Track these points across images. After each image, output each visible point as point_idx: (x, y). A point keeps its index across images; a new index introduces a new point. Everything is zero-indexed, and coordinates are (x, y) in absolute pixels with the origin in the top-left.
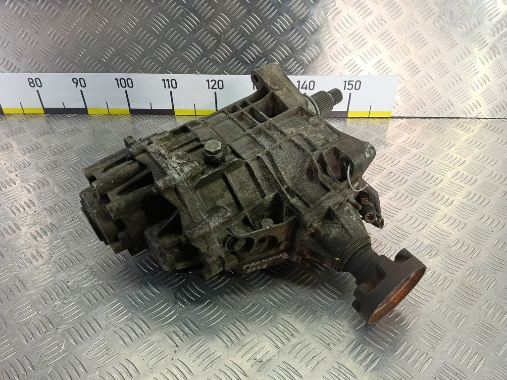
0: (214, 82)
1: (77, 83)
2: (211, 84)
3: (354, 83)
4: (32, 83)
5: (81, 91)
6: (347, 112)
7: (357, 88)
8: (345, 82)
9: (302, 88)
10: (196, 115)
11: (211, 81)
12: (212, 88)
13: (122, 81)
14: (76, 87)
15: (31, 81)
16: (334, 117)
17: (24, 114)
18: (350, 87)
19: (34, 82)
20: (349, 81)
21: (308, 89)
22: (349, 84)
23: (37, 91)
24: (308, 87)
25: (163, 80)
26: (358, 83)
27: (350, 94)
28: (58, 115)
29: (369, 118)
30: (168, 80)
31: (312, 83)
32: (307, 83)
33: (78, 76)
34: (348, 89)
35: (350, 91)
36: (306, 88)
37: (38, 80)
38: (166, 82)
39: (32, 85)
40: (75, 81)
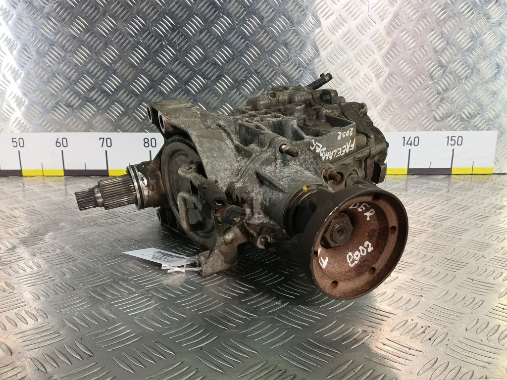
3: (456, 139)
4: (147, 143)
6: (450, 169)
7: (460, 143)
8: (448, 137)
9: (407, 144)
15: (146, 140)
18: (453, 142)
19: (150, 142)
20: (452, 137)
21: (413, 145)
22: (452, 140)
23: (150, 151)
24: (413, 143)
26: (460, 138)
27: (453, 150)
29: (472, 174)
31: (417, 139)
32: (412, 139)
34: (451, 144)
35: (453, 147)
36: (411, 144)
37: (153, 140)
39: (147, 145)
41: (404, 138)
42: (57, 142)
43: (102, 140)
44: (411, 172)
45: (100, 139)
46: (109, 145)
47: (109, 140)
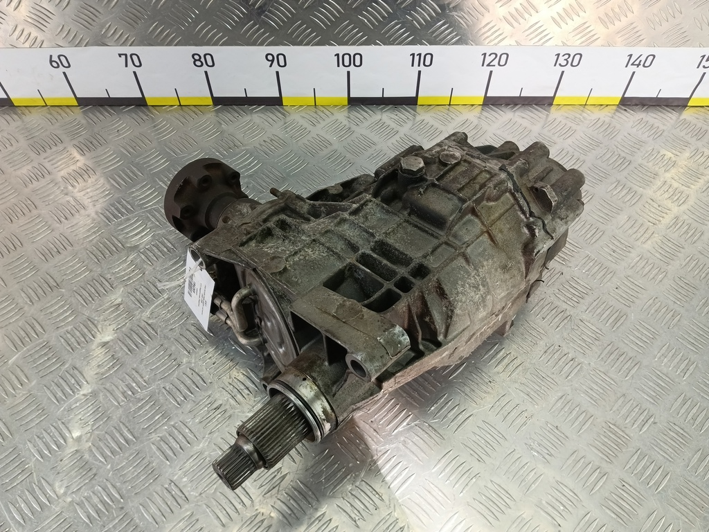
0: (493, 56)
1: (272, 61)
2: (488, 60)
4: (199, 60)
5: (277, 73)
6: (688, 99)
8: (704, 56)
9: (633, 64)
10: (450, 105)
11: (490, 55)
12: (488, 65)
13: (347, 57)
14: (271, 66)
15: (197, 57)
16: (667, 106)
17: (180, 105)
19: (203, 60)
21: (641, 66)
23: (206, 73)
24: (642, 63)
25: (413, 55)
27: (704, 74)
28: (235, 107)
30: (420, 55)
31: (651, 58)
32: (643, 59)
33: (275, 50)
34: (704, 66)
35: (706, 70)
36: (638, 65)
37: (208, 57)
38: (417, 58)
39: (198, 63)
40: (270, 58)
41: (631, 56)
42: (51, 61)
43: (123, 57)
44: (627, 103)
45: (120, 55)
46: (137, 64)
47: (135, 58)
